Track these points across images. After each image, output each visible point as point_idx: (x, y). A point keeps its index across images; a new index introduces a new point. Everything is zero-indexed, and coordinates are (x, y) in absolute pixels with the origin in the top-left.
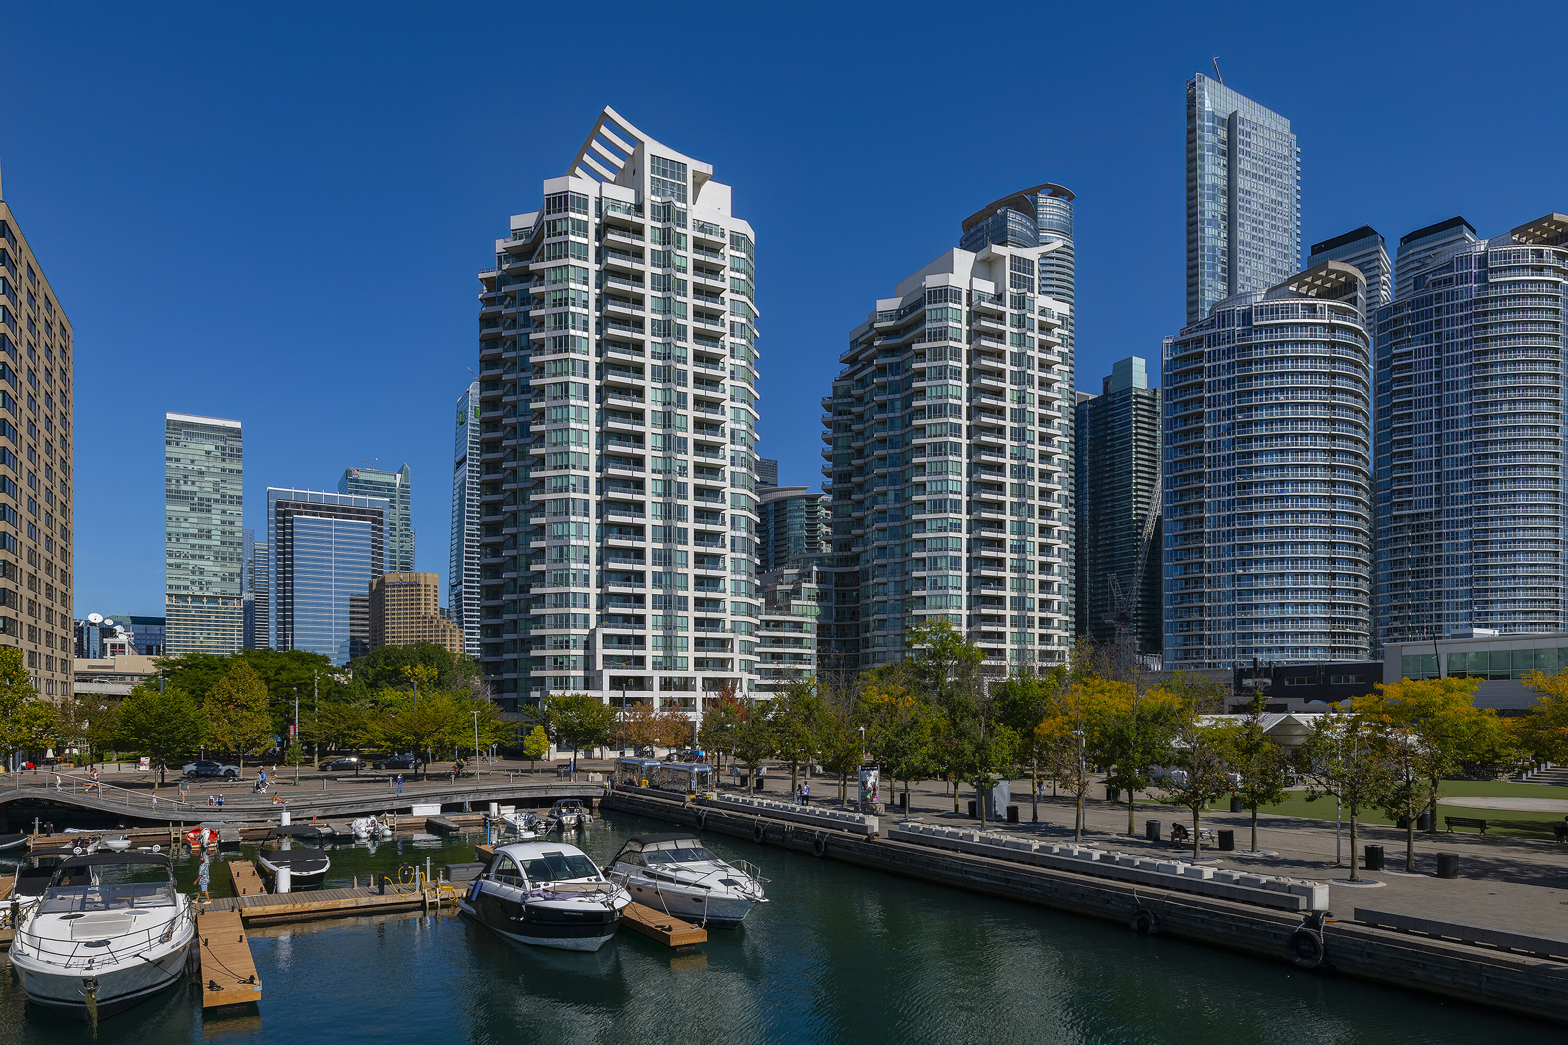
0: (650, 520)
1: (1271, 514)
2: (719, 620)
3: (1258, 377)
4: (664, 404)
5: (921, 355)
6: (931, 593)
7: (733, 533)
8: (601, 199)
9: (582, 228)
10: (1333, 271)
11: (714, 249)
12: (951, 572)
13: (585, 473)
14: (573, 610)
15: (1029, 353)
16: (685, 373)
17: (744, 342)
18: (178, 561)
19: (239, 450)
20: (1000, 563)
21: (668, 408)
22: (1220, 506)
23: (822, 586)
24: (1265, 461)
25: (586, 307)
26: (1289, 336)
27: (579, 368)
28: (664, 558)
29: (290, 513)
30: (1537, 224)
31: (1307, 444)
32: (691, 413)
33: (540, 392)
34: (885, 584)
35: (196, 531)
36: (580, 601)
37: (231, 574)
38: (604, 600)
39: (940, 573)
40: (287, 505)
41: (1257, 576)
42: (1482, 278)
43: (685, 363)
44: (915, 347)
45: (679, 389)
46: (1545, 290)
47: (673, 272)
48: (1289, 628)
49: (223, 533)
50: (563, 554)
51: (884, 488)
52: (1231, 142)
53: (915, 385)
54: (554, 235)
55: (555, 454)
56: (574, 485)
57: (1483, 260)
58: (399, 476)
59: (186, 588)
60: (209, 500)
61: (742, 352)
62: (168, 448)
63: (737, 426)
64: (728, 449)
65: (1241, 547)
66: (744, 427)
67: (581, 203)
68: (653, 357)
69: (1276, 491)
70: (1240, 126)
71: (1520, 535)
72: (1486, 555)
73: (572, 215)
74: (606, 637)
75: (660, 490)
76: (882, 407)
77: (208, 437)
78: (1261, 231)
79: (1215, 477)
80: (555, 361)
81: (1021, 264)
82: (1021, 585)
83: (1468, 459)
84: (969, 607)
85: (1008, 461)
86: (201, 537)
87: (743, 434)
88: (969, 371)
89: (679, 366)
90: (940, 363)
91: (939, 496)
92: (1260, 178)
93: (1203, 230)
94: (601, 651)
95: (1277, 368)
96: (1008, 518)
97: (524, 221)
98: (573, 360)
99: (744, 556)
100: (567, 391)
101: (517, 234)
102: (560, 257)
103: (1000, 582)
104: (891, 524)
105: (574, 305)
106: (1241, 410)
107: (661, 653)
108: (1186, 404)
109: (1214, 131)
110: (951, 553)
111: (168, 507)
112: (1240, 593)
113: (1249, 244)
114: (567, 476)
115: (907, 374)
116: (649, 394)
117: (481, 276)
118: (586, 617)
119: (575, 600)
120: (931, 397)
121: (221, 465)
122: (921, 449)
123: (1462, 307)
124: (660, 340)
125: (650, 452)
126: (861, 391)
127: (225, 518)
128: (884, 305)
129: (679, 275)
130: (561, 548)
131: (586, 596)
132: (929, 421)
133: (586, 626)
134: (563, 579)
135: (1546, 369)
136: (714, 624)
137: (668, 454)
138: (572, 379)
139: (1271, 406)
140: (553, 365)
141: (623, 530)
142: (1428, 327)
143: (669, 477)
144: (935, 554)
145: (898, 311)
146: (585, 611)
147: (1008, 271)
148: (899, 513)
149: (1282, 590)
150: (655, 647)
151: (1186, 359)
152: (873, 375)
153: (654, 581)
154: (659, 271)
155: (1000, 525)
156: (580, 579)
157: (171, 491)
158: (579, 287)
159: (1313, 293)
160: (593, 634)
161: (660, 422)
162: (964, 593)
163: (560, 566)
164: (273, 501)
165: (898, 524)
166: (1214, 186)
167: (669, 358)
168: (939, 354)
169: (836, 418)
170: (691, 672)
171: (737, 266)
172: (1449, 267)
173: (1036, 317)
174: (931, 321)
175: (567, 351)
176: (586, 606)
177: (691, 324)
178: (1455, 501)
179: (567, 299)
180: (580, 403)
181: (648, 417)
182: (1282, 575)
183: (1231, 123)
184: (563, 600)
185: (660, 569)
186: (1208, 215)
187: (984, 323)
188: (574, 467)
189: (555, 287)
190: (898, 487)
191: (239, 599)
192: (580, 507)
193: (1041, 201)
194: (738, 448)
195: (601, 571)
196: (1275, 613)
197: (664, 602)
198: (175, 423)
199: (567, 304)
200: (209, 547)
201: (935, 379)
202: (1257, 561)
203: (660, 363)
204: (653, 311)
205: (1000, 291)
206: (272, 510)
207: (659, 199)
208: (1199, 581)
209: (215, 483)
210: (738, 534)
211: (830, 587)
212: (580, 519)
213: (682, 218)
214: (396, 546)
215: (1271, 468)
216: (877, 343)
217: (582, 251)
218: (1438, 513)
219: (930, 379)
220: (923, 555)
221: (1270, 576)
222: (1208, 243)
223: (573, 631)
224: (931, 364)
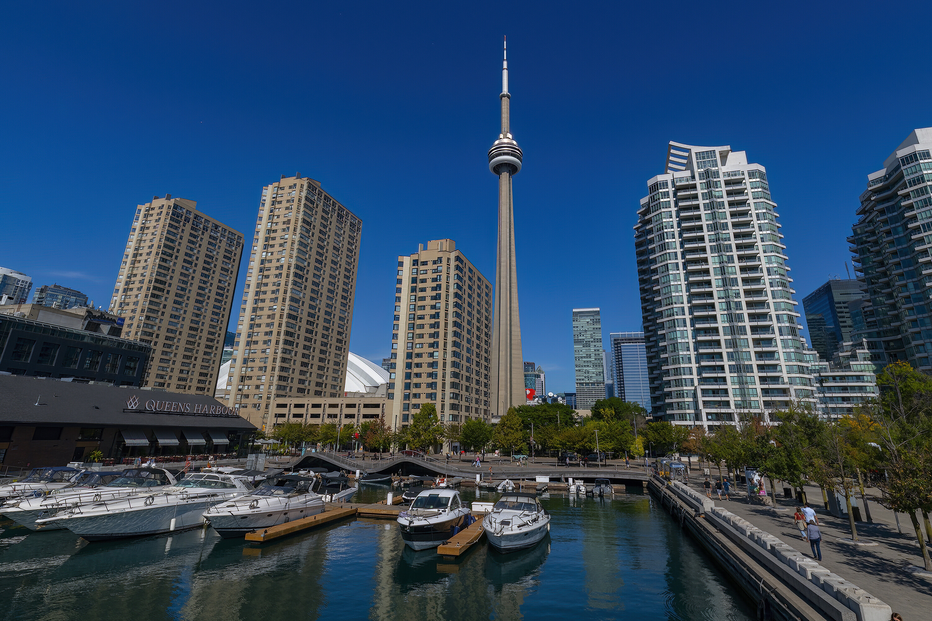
0: (721, 324)
2: (779, 377)
4: (720, 263)
5: (906, 196)
7: (779, 325)
8: (673, 180)
9: (666, 194)
11: (739, 182)
13: (682, 305)
14: (684, 377)
16: (730, 245)
17: (766, 221)
18: (580, 368)
19: (599, 319)
21: (722, 265)
23: (874, 351)
25: (672, 228)
27: (673, 256)
28: (732, 344)
29: (619, 343)
32: (737, 264)
33: (655, 271)
34: (923, 345)
35: (585, 355)
36: (687, 371)
37: (599, 372)
38: (701, 369)
40: (618, 340)
43: (729, 240)
44: (901, 193)
45: (728, 254)
47: (715, 199)
49: (595, 355)
50: (675, 347)
51: (904, 282)
53: (907, 215)
54: (654, 202)
55: (666, 299)
56: (677, 312)
59: (583, 380)
60: (589, 342)
61: (767, 227)
62: (574, 323)
63: (772, 266)
64: (766, 279)
66: (776, 265)
67: (665, 184)
68: (710, 242)
73: (660, 191)
74: (704, 390)
75: (724, 308)
76: (888, 233)
77: (587, 316)
80: (660, 256)
86: (587, 357)
87: (775, 269)
89: (726, 243)
90: (924, 197)
94: (701, 399)
97: (644, 201)
98: (669, 253)
99: (790, 337)
100: (668, 268)
101: (643, 206)
102: (658, 210)
104: (916, 304)
105: (666, 228)
107: (740, 399)
111: (575, 347)
114: (673, 308)
115: (901, 210)
116: (710, 260)
117: (634, 227)
118: (692, 380)
119: (684, 371)
120: (923, 219)
121: (593, 327)
122: (924, 252)
124: (712, 233)
125: (716, 288)
126: (872, 228)
127: (595, 349)
128: (872, 177)
129: (719, 200)
130: (674, 344)
131: (690, 369)
132: (926, 234)
133: (692, 385)
134: (676, 361)
137: (726, 288)
138: (669, 262)
140: (660, 258)
141: (706, 331)
143: (729, 300)
145: (885, 176)
146: (691, 377)
148: (919, 296)
150: (735, 395)
152: (877, 216)
153: (728, 357)
154: (707, 201)
156: (686, 360)
157: (575, 340)
158: (668, 220)
160: (695, 390)
161: (720, 272)
163: (674, 354)
164: (613, 339)
165: (921, 304)
167: (719, 240)
168: (921, 192)
169: (859, 247)
170: (761, 409)
171: (755, 186)
174: (908, 175)
175: (665, 250)
176: (691, 374)
177: (730, 221)
179: (663, 227)
180: (675, 272)
181: (712, 271)
184: (677, 371)
185: (731, 350)
188: (676, 303)
189: (657, 223)
190: (914, 280)
191: (603, 383)
192: (681, 323)
194: (773, 277)
195: (697, 354)
197: (737, 369)
198: (576, 312)
199: (663, 229)
200: (590, 361)
201: (923, 207)
203: (714, 244)
204: (707, 220)
206: (612, 343)
207: (702, 170)
209: (591, 334)
210: (783, 325)
211: (881, 351)
212: (682, 329)
213: (716, 174)
216: (875, 199)
217: (668, 205)
219: (918, 208)
223: (685, 388)
224: (916, 200)
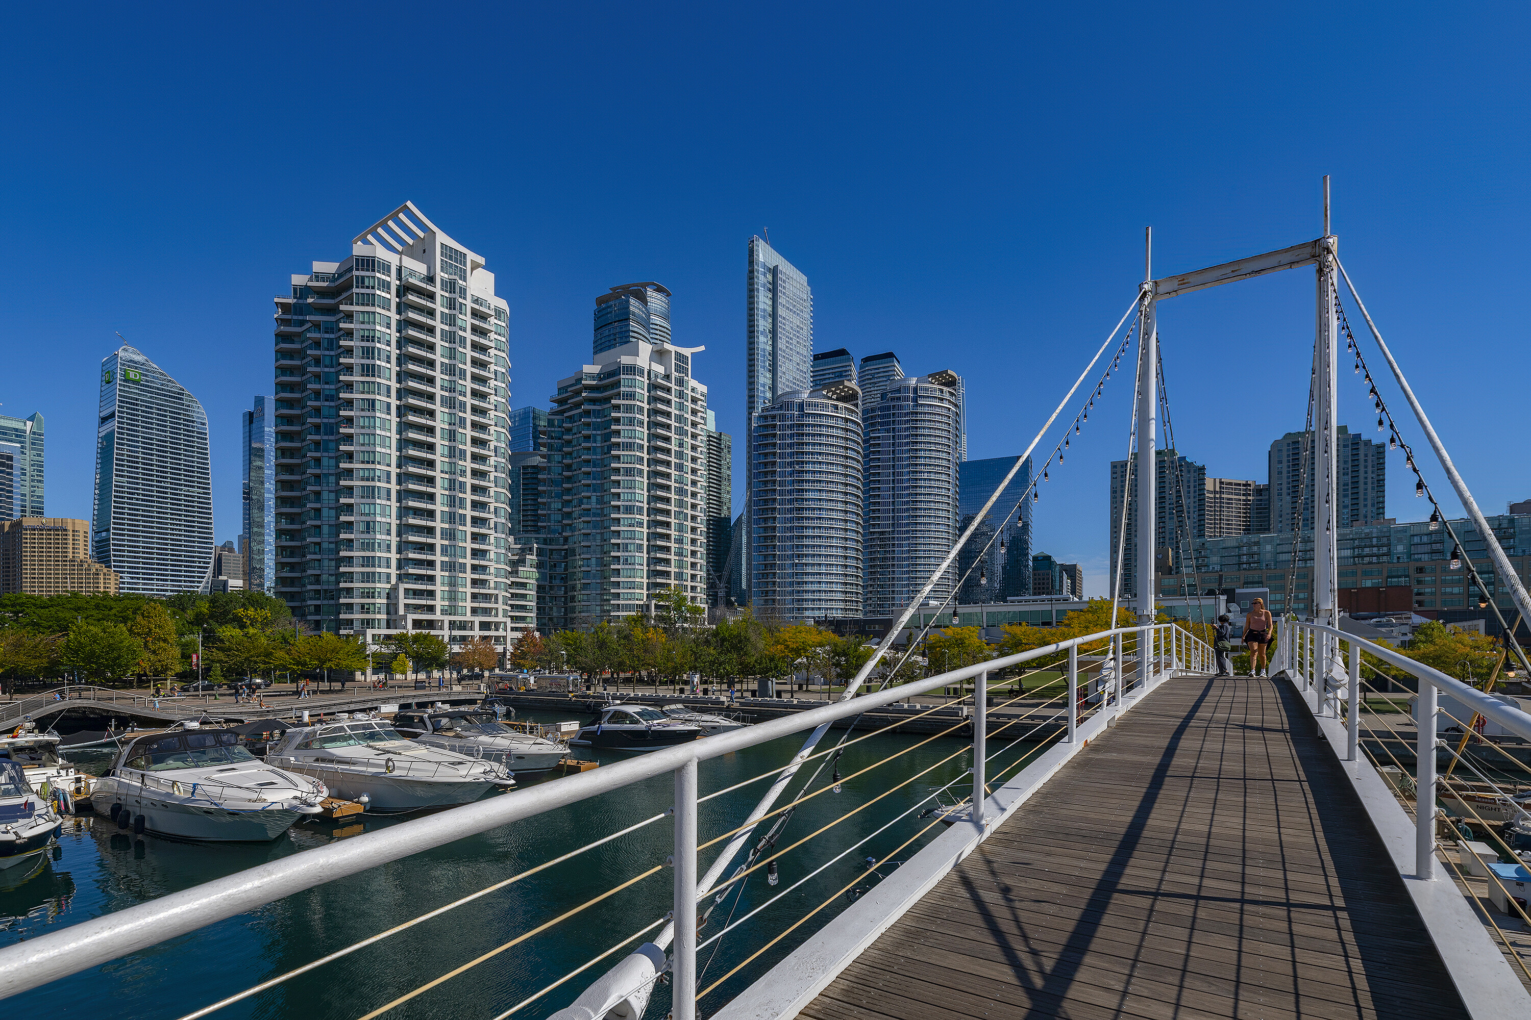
0: (440, 507)
1: (814, 528)
2: (486, 581)
3: (807, 444)
4: (450, 424)
5: (617, 408)
6: (623, 567)
7: (496, 520)
8: (401, 267)
9: (386, 286)
10: (847, 387)
11: (484, 317)
12: (637, 554)
13: (388, 469)
14: (378, 570)
15: (686, 415)
16: (465, 403)
17: (503, 385)
20: (668, 549)
21: (453, 428)
22: (786, 520)
23: (540, 558)
24: (811, 495)
25: (389, 345)
26: (824, 421)
27: (383, 390)
28: (450, 535)
30: (940, 374)
31: (832, 487)
32: (469, 432)
33: (349, 404)
34: (588, 559)
36: (383, 563)
38: (403, 563)
39: (630, 554)
41: (806, 564)
42: (915, 400)
43: (465, 396)
44: (613, 402)
45: (461, 414)
46: (944, 412)
47: (457, 330)
48: (823, 596)
50: (369, 527)
51: (588, 494)
52: (774, 283)
53: (613, 427)
54: (362, 287)
55: (363, 452)
56: (379, 477)
57: (915, 390)
58: (29, 424)
61: (502, 392)
63: (499, 444)
64: (492, 461)
65: (797, 546)
66: (504, 446)
67: (386, 268)
68: (442, 389)
69: (816, 514)
70: (780, 275)
71: (932, 547)
72: (916, 557)
73: (378, 275)
74: (407, 591)
75: (446, 486)
76: (587, 438)
78: (791, 344)
79: (782, 502)
80: (363, 382)
81: (680, 357)
82: (680, 565)
83: (908, 502)
84: (648, 578)
85: (673, 484)
87: (503, 450)
88: (648, 422)
89: (461, 398)
90: (631, 415)
91: (630, 503)
92: (791, 310)
93: (758, 338)
94: (402, 601)
95: (817, 440)
96: (673, 520)
97: (325, 267)
98: (378, 383)
99: (503, 536)
100: (373, 406)
101: (318, 277)
102: (368, 305)
103: (667, 562)
104: (594, 519)
105: (379, 342)
106: (798, 463)
107: (447, 603)
108: (766, 455)
109: (765, 275)
110: (637, 541)
112: (797, 574)
113: (784, 351)
114: (373, 469)
115: (606, 419)
116: (438, 415)
117: (276, 300)
118: (389, 576)
119: (379, 562)
120: (624, 437)
122: (617, 471)
123: (907, 414)
124: (447, 378)
125: (439, 457)
126: (570, 425)
128: (588, 369)
129: (461, 333)
130: (368, 523)
131: (388, 560)
132: (623, 453)
133: (389, 582)
134: (369, 546)
135: (944, 456)
136: (483, 583)
137: (452, 460)
138: (378, 397)
139: (814, 463)
140: (361, 385)
141: (418, 513)
142: (888, 423)
143: (453, 477)
144: (627, 541)
145: (599, 375)
146: (388, 571)
147: (673, 361)
148: (599, 511)
149: (820, 574)
150: (443, 599)
151: (766, 427)
152: (581, 416)
153: (442, 551)
154: (447, 328)
155: (668, 525)
156: (384, 547)
158: (383, 329)
159: (834, 397)
160: (395, 589)
161: (446, 436)
162: (645, 568)
163: (367, 536)
165: (598, 519)
166: (765, 310)
167: (454, 391)
168: (630, 409)
170: (468, 617)
171: (499, 331)
172: (899, 391)
173: (689, 392)
174: (624, 386)
175: (373, 376)
176: (389, 567)
177: (469, 369)
178: (901, 525)
179: (373, 337)
180: (383, 416)
181: (438, 432)
182: (820, 564)
183: (774, 271)
184: (368, 561)
185: (446, 543)
186: (761, 329)
187: (659, 393)
188: (379, 463)
189: (363, 326)
190: (598, 494)
192: (384, 494)
193: (649, 293)
194: (499, 460)
195: (400, 541)
196: (815, 587)
197: (450, 567)
199: (373, 341)
201: (627, 425)
202: (806, 555)
203: (447, 394)
204: (442, 356)
205: (668, 373)
207: (446, 276)
208: (773, 565)
210: (499, 520)
211: (546, 559)
212: (384, 502)
213: (463, 292)
214: (27, 490)
215: (814, 500)
216: (584, 394)
217: (386, 305)
218: (893, 531)
219: (623, 425)
220: (619, 541)
221: (813, 565)
222: (761, 346)
223: (378, 585)
224: (624, 415)
